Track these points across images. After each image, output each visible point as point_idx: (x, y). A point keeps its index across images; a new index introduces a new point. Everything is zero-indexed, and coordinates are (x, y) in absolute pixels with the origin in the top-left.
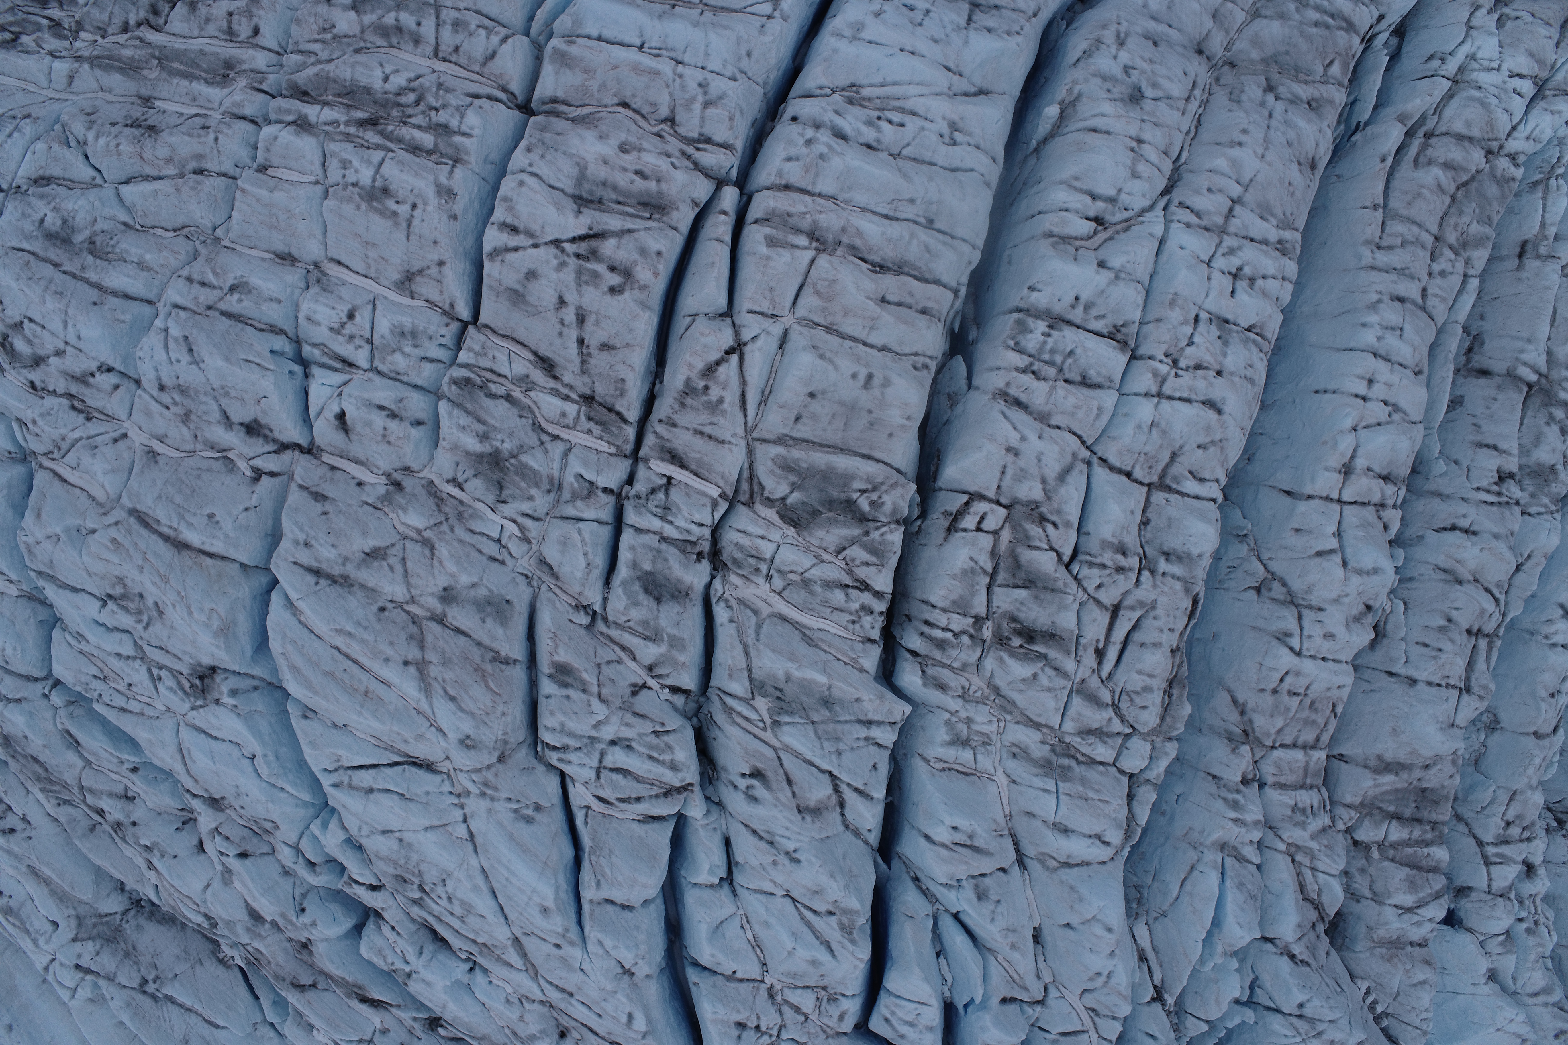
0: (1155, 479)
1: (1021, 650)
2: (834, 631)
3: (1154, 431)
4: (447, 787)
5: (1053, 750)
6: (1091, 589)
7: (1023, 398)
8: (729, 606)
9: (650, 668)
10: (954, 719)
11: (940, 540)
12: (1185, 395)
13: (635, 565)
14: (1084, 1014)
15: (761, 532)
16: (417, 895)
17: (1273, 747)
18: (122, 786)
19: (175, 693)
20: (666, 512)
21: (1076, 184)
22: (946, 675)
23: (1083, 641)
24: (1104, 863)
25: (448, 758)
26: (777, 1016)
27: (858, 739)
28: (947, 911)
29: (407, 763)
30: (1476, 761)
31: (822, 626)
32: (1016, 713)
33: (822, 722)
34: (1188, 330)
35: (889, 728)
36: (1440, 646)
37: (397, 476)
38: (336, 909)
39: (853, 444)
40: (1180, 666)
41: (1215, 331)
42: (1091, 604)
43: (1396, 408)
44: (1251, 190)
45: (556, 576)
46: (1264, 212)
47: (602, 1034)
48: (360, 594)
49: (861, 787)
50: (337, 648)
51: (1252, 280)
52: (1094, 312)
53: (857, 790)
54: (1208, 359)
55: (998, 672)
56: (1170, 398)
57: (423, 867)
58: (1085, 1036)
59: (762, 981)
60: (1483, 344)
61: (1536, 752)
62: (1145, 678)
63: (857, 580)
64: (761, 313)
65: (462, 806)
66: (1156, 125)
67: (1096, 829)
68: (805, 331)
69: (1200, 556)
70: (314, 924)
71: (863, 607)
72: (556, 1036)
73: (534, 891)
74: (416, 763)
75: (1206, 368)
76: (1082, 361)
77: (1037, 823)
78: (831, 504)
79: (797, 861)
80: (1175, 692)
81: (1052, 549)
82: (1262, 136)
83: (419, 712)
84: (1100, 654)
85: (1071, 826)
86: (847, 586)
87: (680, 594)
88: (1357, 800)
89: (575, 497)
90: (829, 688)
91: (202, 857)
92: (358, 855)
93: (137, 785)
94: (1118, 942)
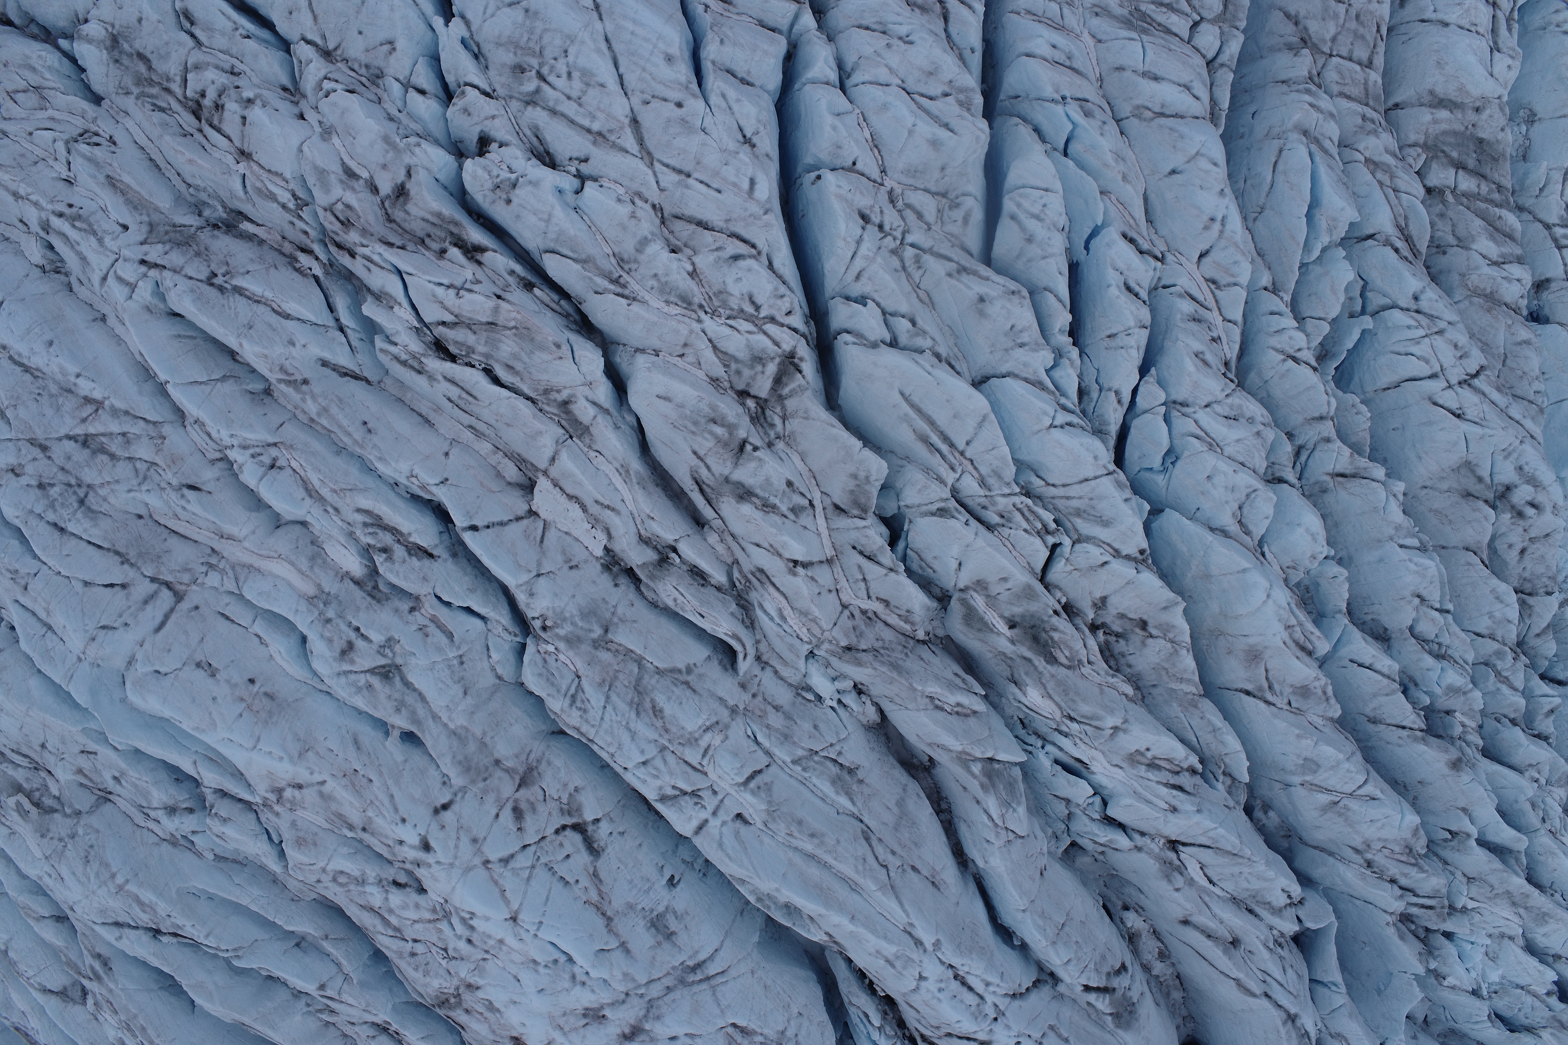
17: (1331, 55)
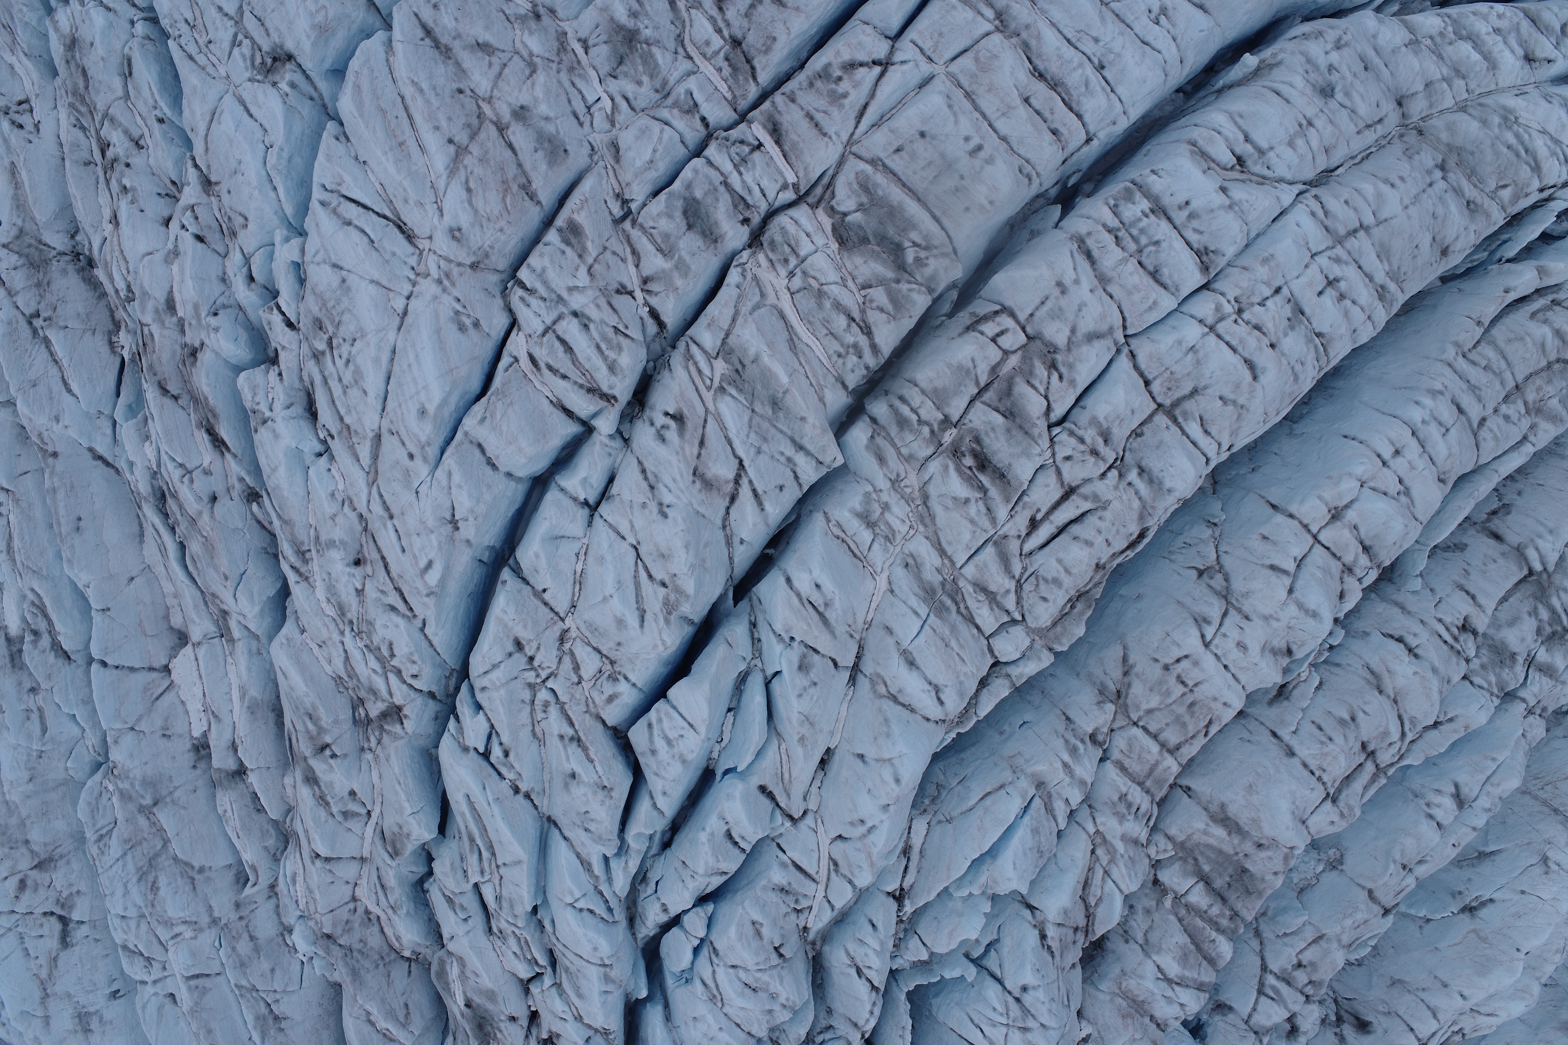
0: (1167, 402)
1: (968, 472)
2: (818, 353)
3: (1190, 355)
4: (413, 261)
5: (943, 585)
6: (1059, 456)
7: (1095, 253)
8: (743, 275)
9: (645, 281)
10: (874, 496)
11: (955, 334)
12: (1234, 343)
13: (689, 186)
14: (825, 862)
15: (810, 229)
16: (321, 346)
18: (140, 133)
19: (245, 60)
20: (740, 164)
21: (1238, 119)
22: (890, 453)
23: (1026, 500)
24: (928, 720)
25: (430, 238)
26: (556, 660)
27: (782, 453)
28: (763, 671)
29: (394, 223)
30: (1302, 890)
31: (810, 343)
32: (931, 530)
33: (762, 416)
34: (1267, 292)
35: (814, 463)
36: (1333, 737)
37: (542, 11)
38: (243, 336)
39: (930, 200)
40: (1096, 585)
41: (1288, 311)
42: (1052, 472)
43: (1407, 492)
44: (1381, 227)
45: (617, 159)
46: (1383, 253)
47: (394, 574)
48: (451, 68)
49: (760, 491)
50: (403, 98)
51: (1342, 296)
52: (1195, 224)
53: (754, 491)
54: (1269, 326)
55: (937, 479)
56: (1219, 336)
57: (346, 318)
58: (813, 885)
59: (563, 620)
60: (1508, 513)
62: (1062, 570)
63: (864, 320)
64: (921, 50)
65: (414, 284)
66: (1331, 122)
67: (940, 680)
68: (948, 83)
69: (1169, 491)
70: (216, 330)
71: (855, 346)
72: (351, 558)
73: (425, 388)
74: (401, 227)
75: (1264, 334)
76: (1163, 256)
77: (890, 641)
78: (882, 239)
79: (665, 516)
80: (1079, 606)
81: (1046, 397)
82: (1414, 192)
83: (432, 187)
84: (1034, 525)
85: (919, 661)
86: (854, 320)
87: (711, 236)
88: (1181, 838)
89: (676, 105)
90: (785, 392)
91: (164, 229)
92: (297, 286)
93: (155, 137)
94: (898, 800)
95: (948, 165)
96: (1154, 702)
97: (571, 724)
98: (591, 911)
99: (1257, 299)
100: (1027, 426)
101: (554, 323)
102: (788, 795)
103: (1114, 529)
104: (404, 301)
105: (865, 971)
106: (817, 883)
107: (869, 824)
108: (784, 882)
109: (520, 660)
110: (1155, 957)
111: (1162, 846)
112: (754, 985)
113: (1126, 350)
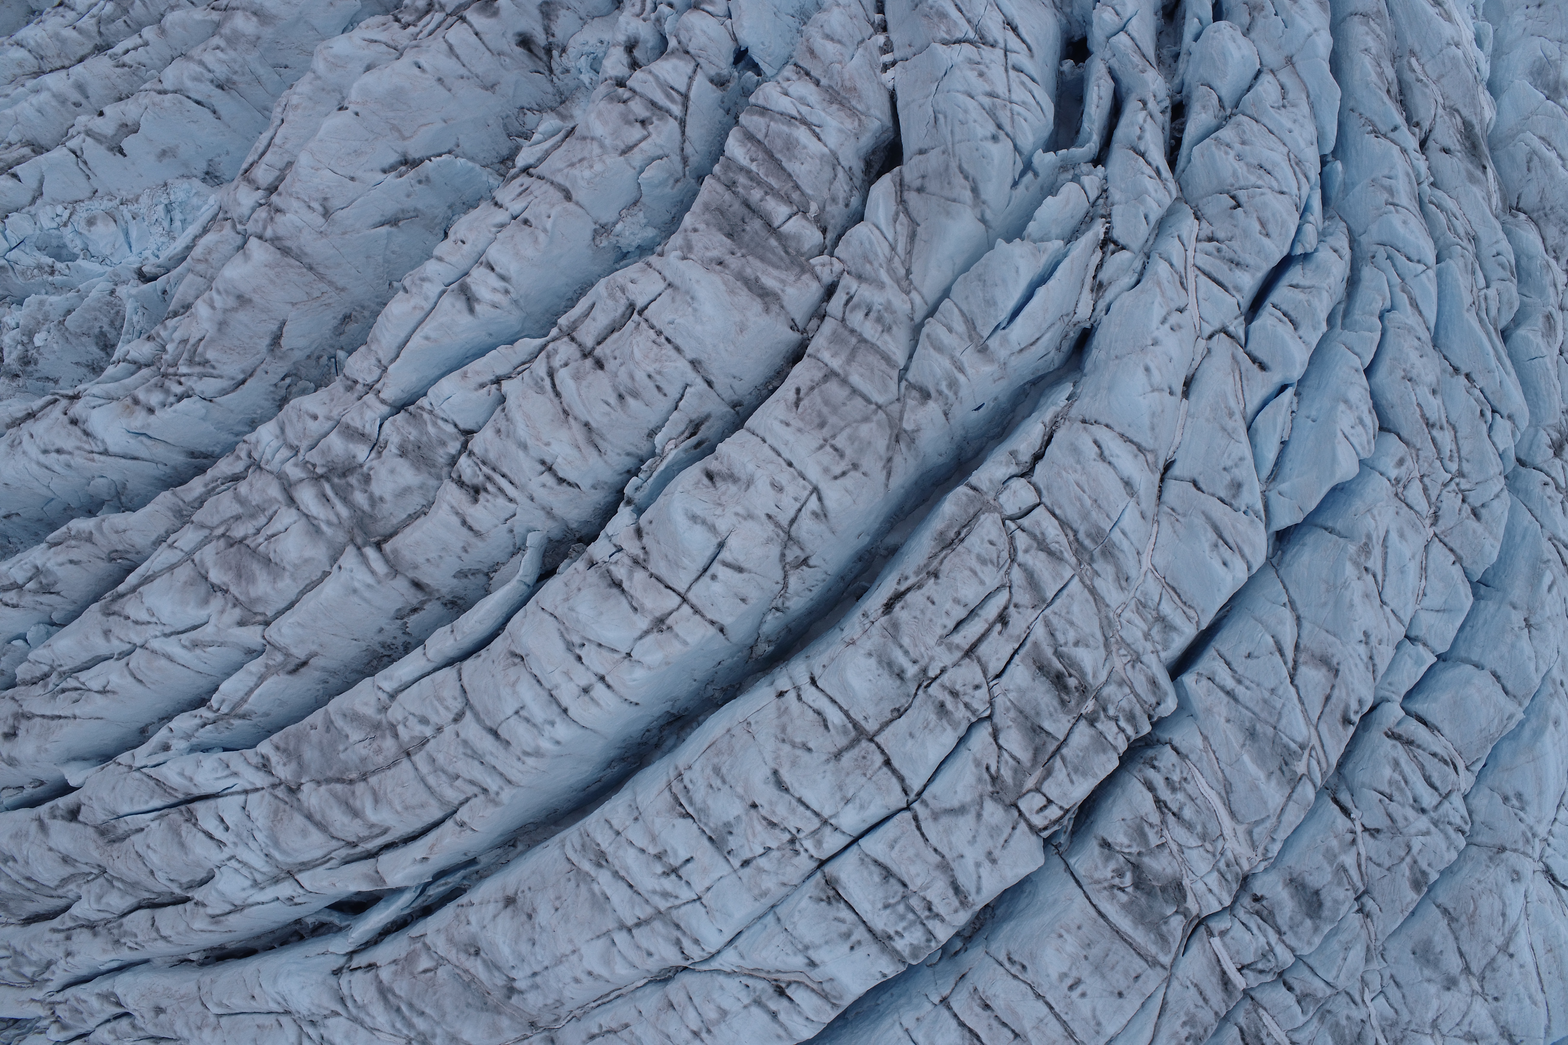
0: (864, 744)
1: (1073, 672)
2: (1203, 781)
3: (850, 794)
4: (1549, 851)
5: (1092, 560)
6: (985, 689)
7: (951, 892)
8: (1266, 850)
9: (1354, 842)
10: (1159, 647)
12: (802, 809)
13: (1316, 929)
14: (1191, 286)
15: (1210, 896)
20: (1268, 953)
21: (782, 1033)
22: (1142, 688)
23: (1016, 646)
24: (1107, 426)
25: (1534, 873)
26: (1443, 498)
27: (1247, 688)
29: (1558, 883)
30: (635, 203)
31: (1209, 790)
32: (1103, 614)
33: (1267, 723)
34: (760, 862)
36: (647, 380)
39: (1108, 932)
41: (733, 842)
42: (990, 672)
43: (570, 646)
44: (605, 929)
46: (601, 902)
48: (1502, 1018)
50: (1542, 989)
51: (659, 857)
52: (844, 928)
53: (1282, 654)
54: (759, 827)
56: (817, 814)
59: (1435, 535)
61: (583, 183)
62: (979, 573)
63: (1162, 812)
65: (1550, 832)
66: (668, 1037)
67: (1102, 467)
69: (870, 655)
71: (1174, 790)
74: (1553, 880)
75: (765, 819)
76: (880, 894)
77: (1143, 506)
78: (1150, 893)
79: (1365, 634)
80: (952, 534)
81: (1000, 747)
82: (562, 969)
84: (1003, 619)
85: (1121, 485)
86: (1174, 814)
87: (1296, 884)
88: (806, 277)
89: (1317, 1001)
90: (1244, 745)
95: (1098, 969)
96: (865, 430)
97: (1433, 440)
98: (1409, 259)
99: (775, 854)
100: (1021, 719)
101: (1440, 803)
102: (1234, 357)
103: (929, 615)
104: (1559, 817)
105: (1154, 174)
106: (1194, 265)
107: (1167, 326)
108: (1238, 273)
109: (1475, 499)
110: (826, 150)
111: (827, 270)
112: (1262, 172)
113: (912, 796)
